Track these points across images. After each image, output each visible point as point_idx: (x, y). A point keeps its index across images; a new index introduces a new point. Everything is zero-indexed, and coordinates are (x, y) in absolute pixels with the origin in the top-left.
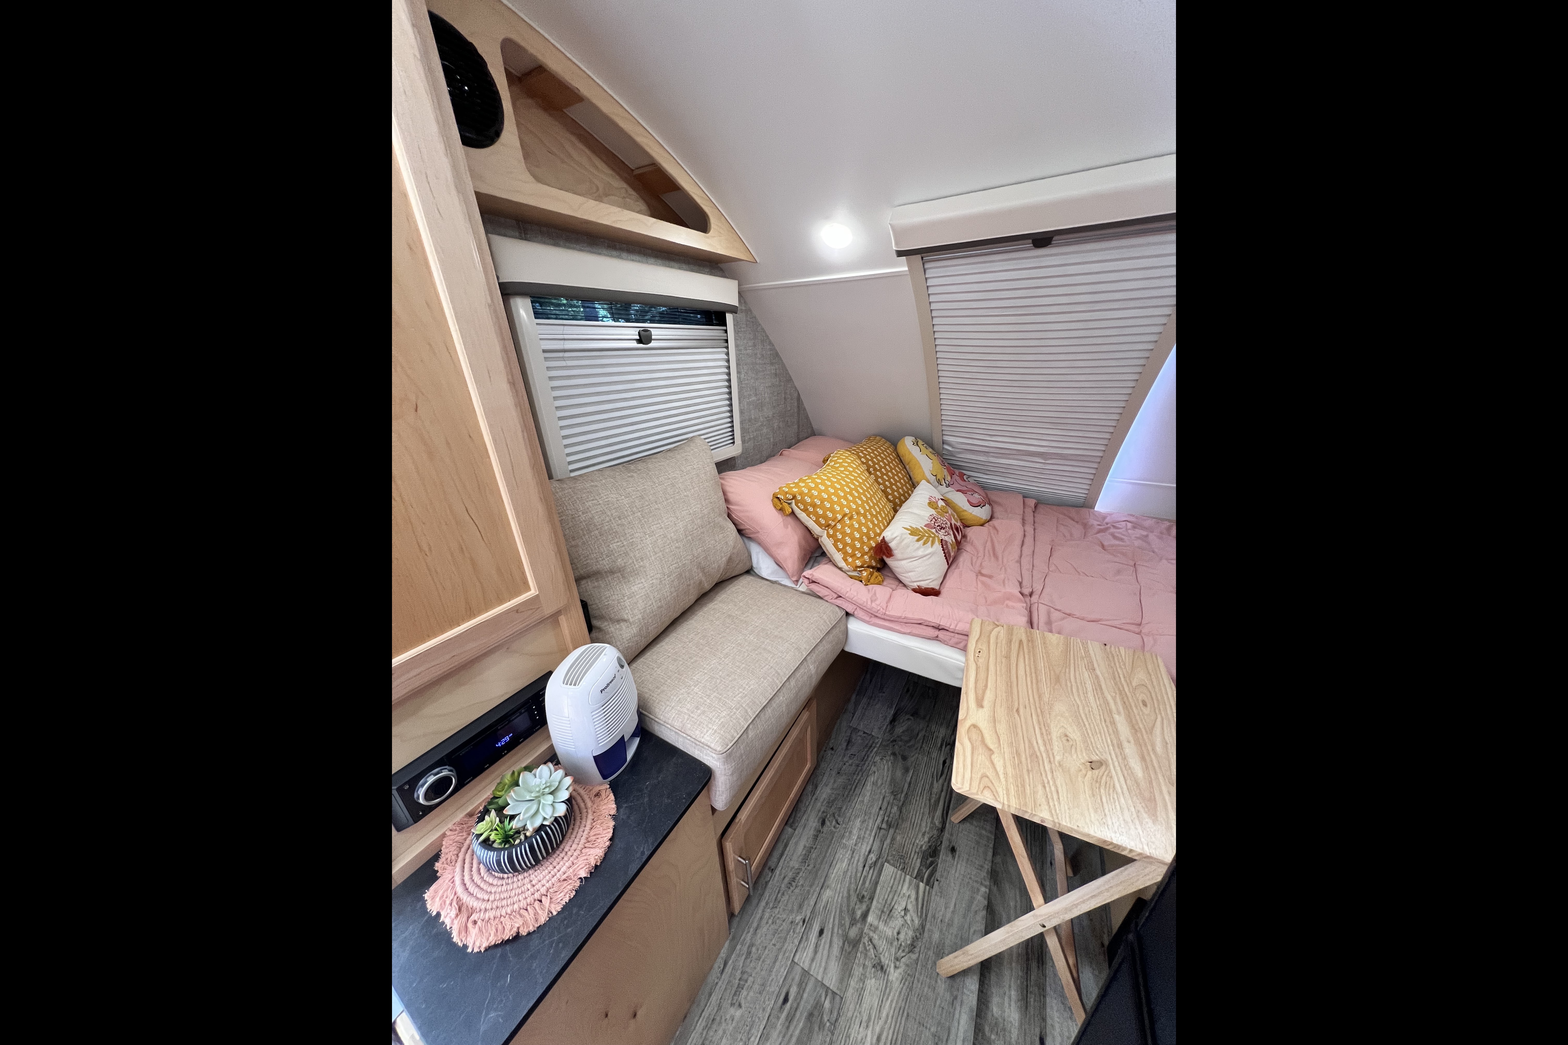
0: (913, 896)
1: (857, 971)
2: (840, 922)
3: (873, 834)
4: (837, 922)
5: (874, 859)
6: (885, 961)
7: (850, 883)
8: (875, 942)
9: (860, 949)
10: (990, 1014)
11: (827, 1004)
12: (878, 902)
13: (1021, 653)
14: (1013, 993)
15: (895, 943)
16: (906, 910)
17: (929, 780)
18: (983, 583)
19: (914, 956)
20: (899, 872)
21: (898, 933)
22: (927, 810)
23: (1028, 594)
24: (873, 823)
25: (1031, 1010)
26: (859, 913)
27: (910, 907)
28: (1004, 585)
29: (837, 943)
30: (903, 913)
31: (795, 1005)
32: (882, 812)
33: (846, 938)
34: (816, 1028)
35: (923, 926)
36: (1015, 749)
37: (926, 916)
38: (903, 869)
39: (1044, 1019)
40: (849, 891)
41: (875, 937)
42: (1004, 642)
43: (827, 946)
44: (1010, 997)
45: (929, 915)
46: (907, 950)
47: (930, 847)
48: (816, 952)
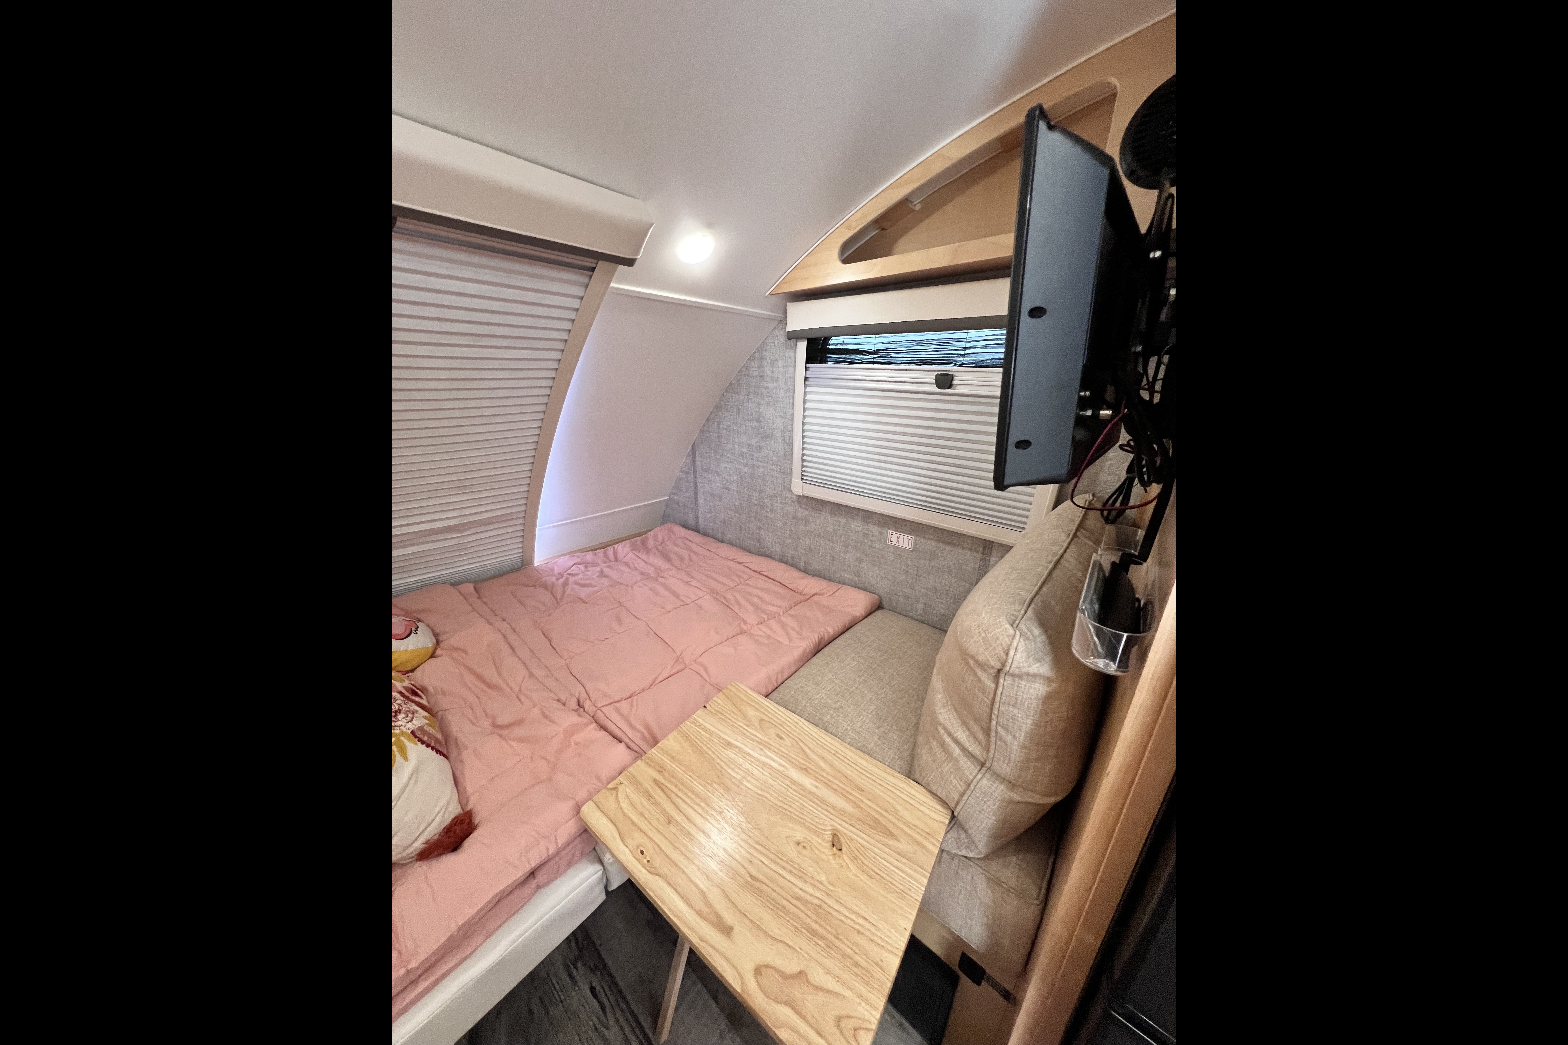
13: (673, 797)
18: (521, 740)
23: (578, 707)
28: (552, 721)
36: (804, 931)
42: (645, 803)
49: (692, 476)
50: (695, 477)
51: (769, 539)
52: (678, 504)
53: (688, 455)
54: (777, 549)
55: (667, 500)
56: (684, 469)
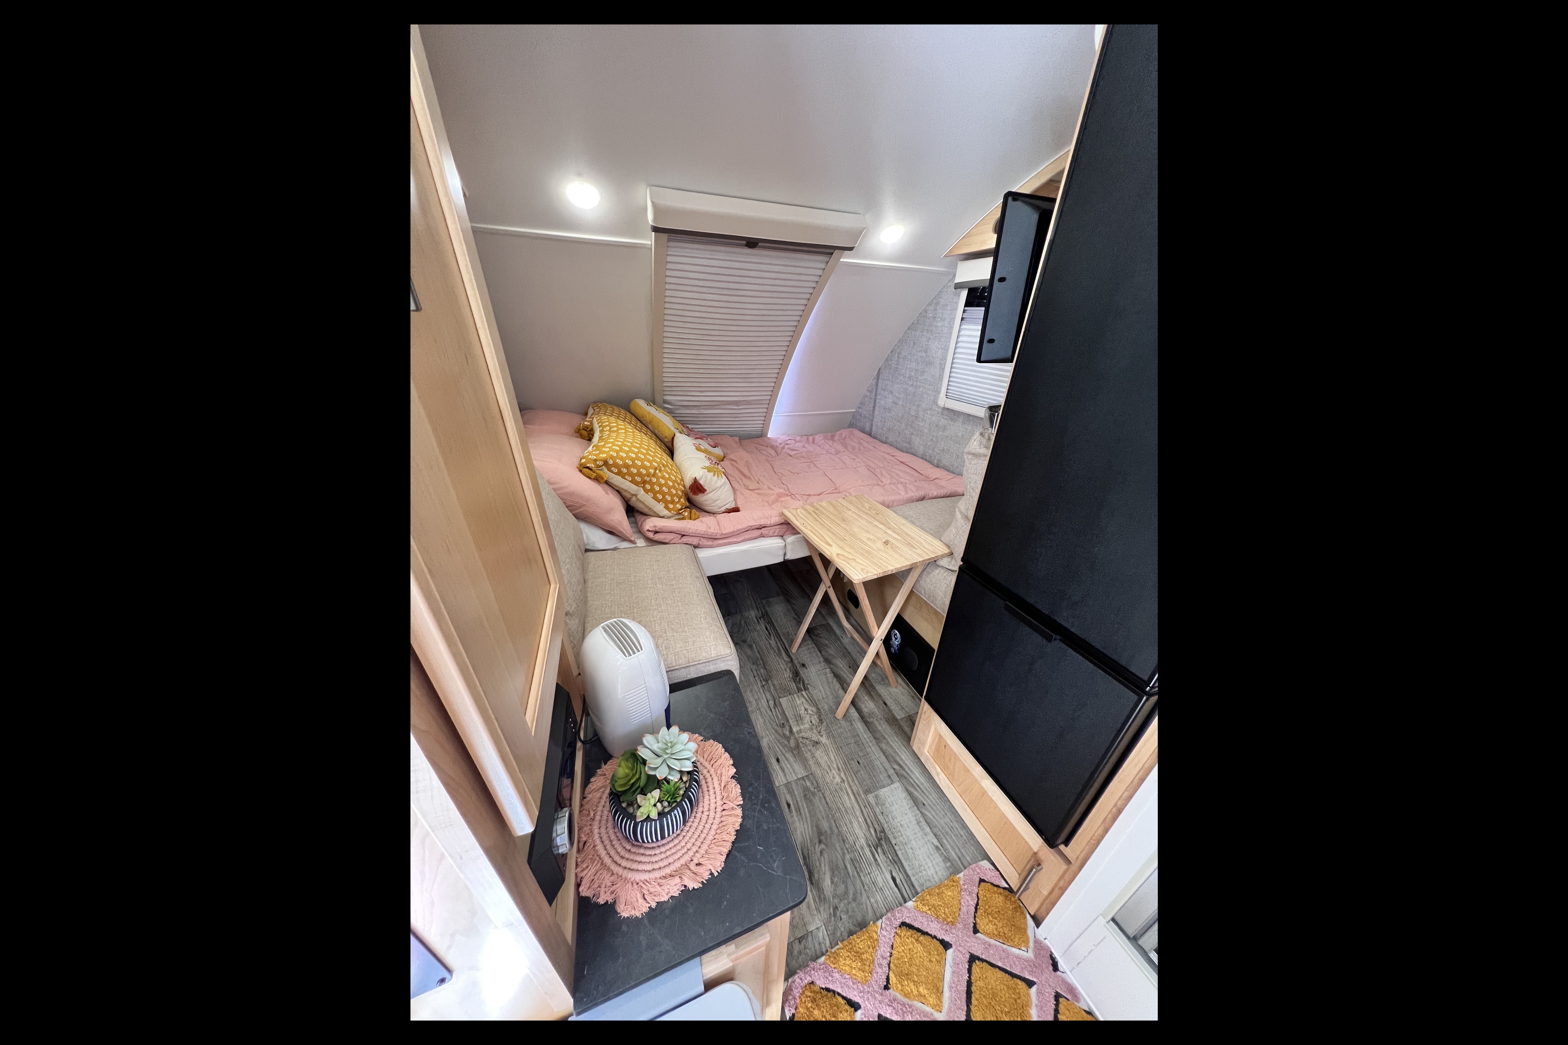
0: (804, 701)
1: (808, 755)
2: (783, 747)
3: (762, 692)
4: (781, 748)
5: (773, 702)
6: (815, 738)
7: (771, 724)
8: (805, 736)
9: (802, 746)
10: (865, 714)
11: (808, 784)
12: (791, 719)
14: (866, 698)
15: (814, 727)
16: (806, 710)
17: (767, 642)
19: (825, 724)
20: (789, 697)
21: (811, 722)
22: (777, 658)
24: (757, 686)
25: (875, 697)
26: (787, 733)
27: (806, 707)
29: (789, 756)
30: (806, 712)
31: (795, 803)
32: (757, 678)
33: (791, 750)
34: (812, 797)
35: (818, 709)
36: (858, 552)
37: (816, 703)
38: (790, 694)
39: (880, 696)
40: (774, 729)
41: (803, 734)
43: (786, 762)
44: (866, 701)
45: (817, 701)
46: (820, 724)
47: (793, 673)
48: (783, 771)
49: (874, 394)
50: (876, 395)
51: (918, 443)
52: (861, 415)
53: (874, 378)
54: (921, 450)
55: (854, 412)
56: (869, 389)
